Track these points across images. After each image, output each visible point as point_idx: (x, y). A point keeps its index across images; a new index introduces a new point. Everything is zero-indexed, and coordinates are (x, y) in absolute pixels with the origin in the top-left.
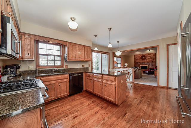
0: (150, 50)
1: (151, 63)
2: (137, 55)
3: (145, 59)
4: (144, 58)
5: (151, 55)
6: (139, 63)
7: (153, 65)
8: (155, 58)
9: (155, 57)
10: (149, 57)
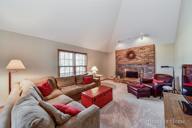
0: (143, 38)
1: (144, 66)
2: (120, 51)
3: (134, 57)
4: (131, 55)
5: (146, 50)
6: (124, 65)
7: (150, 70)
8: (154, 56)
9: (154, 54)
10: (142, 55)
